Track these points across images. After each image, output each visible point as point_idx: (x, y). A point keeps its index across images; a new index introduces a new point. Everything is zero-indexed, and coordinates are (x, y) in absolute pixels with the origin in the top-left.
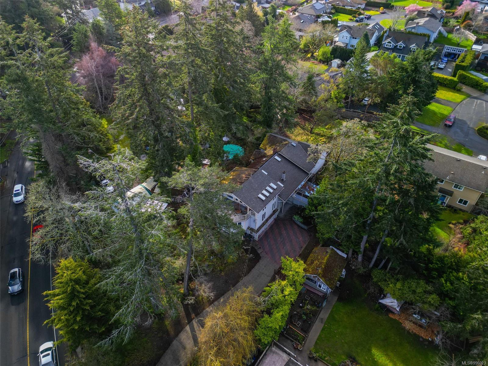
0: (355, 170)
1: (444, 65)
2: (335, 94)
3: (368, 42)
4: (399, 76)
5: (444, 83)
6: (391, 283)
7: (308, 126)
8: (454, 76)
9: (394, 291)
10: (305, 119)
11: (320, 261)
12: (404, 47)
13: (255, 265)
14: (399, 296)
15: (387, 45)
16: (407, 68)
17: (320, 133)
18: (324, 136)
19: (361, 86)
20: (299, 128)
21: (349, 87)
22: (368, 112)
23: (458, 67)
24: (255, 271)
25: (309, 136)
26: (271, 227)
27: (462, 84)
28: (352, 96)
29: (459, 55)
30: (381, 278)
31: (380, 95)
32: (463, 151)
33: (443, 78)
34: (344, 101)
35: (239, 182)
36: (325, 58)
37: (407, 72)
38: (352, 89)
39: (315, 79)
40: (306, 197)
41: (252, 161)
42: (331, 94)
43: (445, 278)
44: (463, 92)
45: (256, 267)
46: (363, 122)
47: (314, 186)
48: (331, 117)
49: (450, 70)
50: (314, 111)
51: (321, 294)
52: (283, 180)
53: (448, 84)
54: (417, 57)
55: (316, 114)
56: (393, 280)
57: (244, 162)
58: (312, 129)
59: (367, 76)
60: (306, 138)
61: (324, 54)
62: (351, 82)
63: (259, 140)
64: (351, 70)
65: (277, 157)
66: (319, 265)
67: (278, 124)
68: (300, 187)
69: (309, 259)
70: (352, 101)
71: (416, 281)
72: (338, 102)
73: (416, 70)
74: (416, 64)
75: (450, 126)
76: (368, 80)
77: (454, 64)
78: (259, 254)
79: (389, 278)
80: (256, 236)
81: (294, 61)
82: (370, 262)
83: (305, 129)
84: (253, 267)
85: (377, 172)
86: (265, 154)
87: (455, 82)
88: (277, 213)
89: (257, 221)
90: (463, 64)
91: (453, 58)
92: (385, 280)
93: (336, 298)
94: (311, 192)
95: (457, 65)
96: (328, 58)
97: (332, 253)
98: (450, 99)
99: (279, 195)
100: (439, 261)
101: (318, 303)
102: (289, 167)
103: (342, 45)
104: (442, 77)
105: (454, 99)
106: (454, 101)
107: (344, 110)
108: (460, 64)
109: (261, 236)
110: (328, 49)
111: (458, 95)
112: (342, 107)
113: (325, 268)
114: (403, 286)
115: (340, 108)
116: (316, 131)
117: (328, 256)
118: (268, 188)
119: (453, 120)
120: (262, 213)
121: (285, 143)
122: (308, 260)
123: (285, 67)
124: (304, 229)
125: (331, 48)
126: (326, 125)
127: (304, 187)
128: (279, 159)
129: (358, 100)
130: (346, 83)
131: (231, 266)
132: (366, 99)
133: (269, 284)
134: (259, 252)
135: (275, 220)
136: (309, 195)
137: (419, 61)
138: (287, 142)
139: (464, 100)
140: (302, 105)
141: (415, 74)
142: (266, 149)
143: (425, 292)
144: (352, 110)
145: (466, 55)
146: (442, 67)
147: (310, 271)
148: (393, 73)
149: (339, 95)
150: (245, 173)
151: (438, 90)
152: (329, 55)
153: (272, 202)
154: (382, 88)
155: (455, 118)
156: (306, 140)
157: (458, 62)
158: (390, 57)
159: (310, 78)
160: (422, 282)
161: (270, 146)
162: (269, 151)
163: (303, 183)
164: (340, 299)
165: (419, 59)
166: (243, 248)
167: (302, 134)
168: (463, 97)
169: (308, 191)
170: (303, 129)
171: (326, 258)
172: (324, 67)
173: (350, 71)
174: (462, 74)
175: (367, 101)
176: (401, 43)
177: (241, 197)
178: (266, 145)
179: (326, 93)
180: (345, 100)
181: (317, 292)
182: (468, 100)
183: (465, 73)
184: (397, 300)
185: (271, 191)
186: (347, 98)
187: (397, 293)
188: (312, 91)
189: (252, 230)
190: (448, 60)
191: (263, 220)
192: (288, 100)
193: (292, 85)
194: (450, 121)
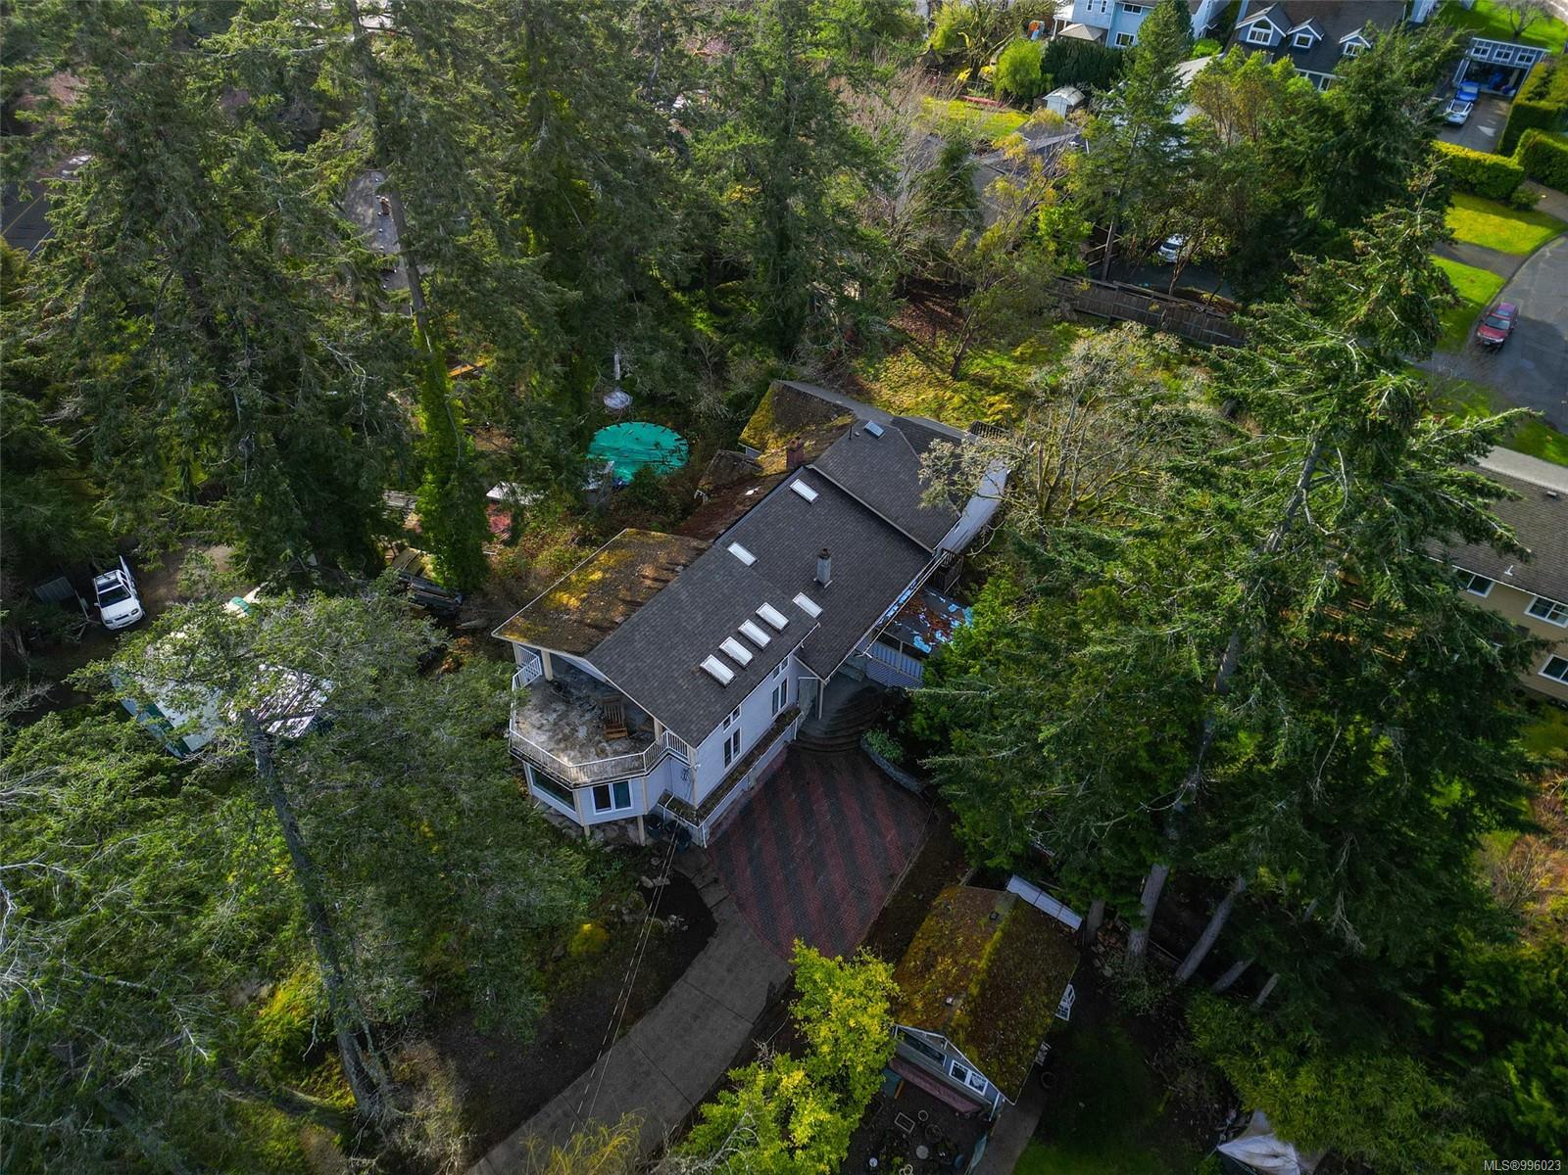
0: (1118, 572)
1: (1464, 113)
2: (1051, 223)
3: (1184, 22)
4: (1307, 144)
5: (1467, 181)
6: (1275, 1064)
7: (945, 347)
8: (1507, 151)
9: (1285, 1105)
10: (936, 322)
11: (962, 961)
12: (1316, 41)
13: (688, 964)
14: (1309, 1130)
15: (1253, 33)
16: (1342, 113)
17: (990, 379)
18: (1006, 388)
19: (1155, 186)
20: (911, 358)
21: (1106, 194)
22: (1178, 294)
23: (1525, 118)
24: (683, 993)
25: (947, 388)
26: (771, 785)
27: (1534, 185)
28: (1120, 230)
29: (1523, 72)
30: (1227, 1037)
31: (1227, 226)
32: (1551, 450)
33: (1466, 160)
34: (1085, 248)
35: (624, 601)
36: (1021, 85)
37: (1339, 127)
38: (1119, 199)
39: (972, 159)
40: (918, 655)
41: (706, 499)
42: (1036, 219)
43: (1520, 1059)
44: (1539, 213)
45: (693, 973)
46: (1158, 337)
47: (953, 608)
48: (1035, 314)
49: (1488, 131)
50: (967, 290)
51: (962, 1106)
52: (820, 584)
53: (1481, 183)
54: (1383, 65)
55: (972, 299)
56: (1281, 1054)
57: (673, 500)
58: (958, 359)
59: (1182, 146)
60: (936, 397)
61: (1018, 67)
62: (1115, 171)
63: (743, 405)
64: (1117, 121)
65: (799, 486)
66: (957, 979)
67: (821, 340)
68: (891, 611)
69: (919, 944)
70: (1118, 249)
71: (1385, 1061)
72: (1059, 253)
73: (1378, 119)
74: (1379, 92)
75: (1493, 348)
76: (1181, 164)
77: (1504, 109)
78: (708, 913)
79: (1263, 1039)
80: (702, 833)
81: (883, 80)
82: (1182, 955)
83: (933, 361)
84: (678, 972)
85: (1227, 599)
86: (758, 466)
87: (1510, 173)
88: (797, 722)
89: (696, 775)
90: (1543, 104)
91: (1497, 87)
92: (1247, 1050)
93: (1029, 1126)
94: (938, 635)
95: (1519, 109)
96: (1032, 82)
97: (1014, 920)
98: (1491, 242)
99: (802, 654)
100: (1493, 983)
101: (949, 1155)
102: (853, 527)
103: (1086, 35)
104: (1462, 154)
105: (1506, 242)
106: (1507, 250)
107: (1084, 285)
108: (1533, 103)
109: (724, 827)
110: (1032, 48)
111: (1521, 225)
112: (1080, 273)
113: (982, 994)
114: (1326, 1084)
115: (1069, 276)
116: (977, 367)
117: (998, 935)
118: (749, 628)
119: (1506, 324)
120: (720, 735)
121: (839, 421)
122: (911, 951)
123: (843, 104)
124: (907, 791)
125: (1044, 45)
126: (1014, 345)
127: (908, 612)
128: (810, 494)
129: (1143, 246)
130: (1094, 178)
131: (583, 968)
132: (1172, 241)
133: (732, 1074)
134: (710, 900)
135: (790, 749)
136: (927, 649)
137: (1389, 78)
138: (848, 420)
139: (1545, 242)
140: (924, 265)
141: (1374, 135)
142: (763, 447)
143: (1425, 1116)
144: (1116, 284)
145: (1551, 73)
146: (1459, 120)
147: (914, 1012)
148: (1282, 134)
149: (1067, 225)
150: (656, 559)
151: (1452, 205)
152: (1036, 74)
153: (771, 684)
154: (1239, 197)
155: (1514, 316)
156: (934, 406)
157: (1521, 97)
158: (1269, 72)
159: (954, 157)
160: (1412, 1072)
161: (781, 435)
162: (774, 459)
163: (906, 595)
164: (1046, 1132)
165: (1392, 72)
166: (642, 888)
167: (920, 380)
168: (1539, 232)
169: (922, 631)
170: (926, 359)
171: (988, 948)
172: (1014, 118)
173: (1113, 127)
174: (1541, 143)
175: (1176, 247)
176: (1306, 25)
177: (623, 673)
178: (766, 429)
179: (1015, 217)
180: (1092, 245)
181: (945, 1097)
182: (1561, 246)
183: (1551, 141)
184: (1298, 1147)
185: (763, 638)
186: (1098, 236)
187: (1297, 1115)
188: (962, 208)
189: (678, 805)
190: (1479, 94)
191: (728, 760)
192: (859, 242)
193: (876, 180)
194: (1496, 329)
